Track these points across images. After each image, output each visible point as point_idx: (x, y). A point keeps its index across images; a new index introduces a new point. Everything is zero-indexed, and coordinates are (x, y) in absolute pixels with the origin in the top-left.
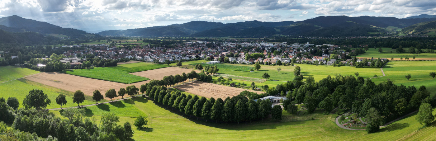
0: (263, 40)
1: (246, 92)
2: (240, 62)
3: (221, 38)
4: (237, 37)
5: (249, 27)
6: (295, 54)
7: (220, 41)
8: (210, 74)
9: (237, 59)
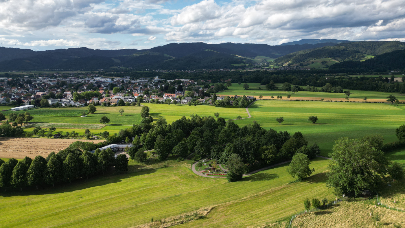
0: (96, 74)
1: (78, 144)
2: (66, 105)
3: (32, 73)
4: (59, 71)
5: (76, 57)
6: (141, 91)
7: (31, 76)
8: (19, 125)
9: (61, 101)
